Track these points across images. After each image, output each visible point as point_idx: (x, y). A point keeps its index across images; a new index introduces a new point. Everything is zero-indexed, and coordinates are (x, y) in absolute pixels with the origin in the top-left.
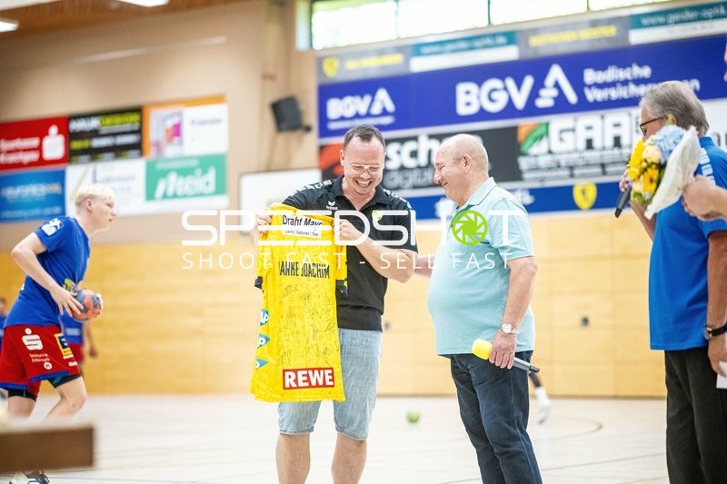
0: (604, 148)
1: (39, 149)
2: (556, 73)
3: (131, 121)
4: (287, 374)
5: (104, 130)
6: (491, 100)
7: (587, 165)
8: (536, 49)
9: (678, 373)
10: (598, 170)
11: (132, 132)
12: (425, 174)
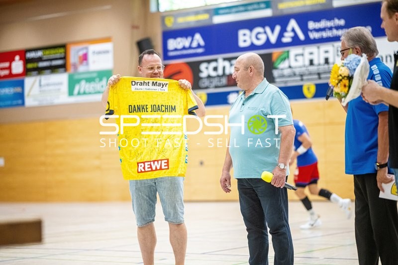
0: (319, 65)
1: (10, 68)
2: (293, 24)
3: (60, 53)
4: (140, 165)
5: (45, 57)
6: (258, 39)
7: (310, 74)
8: (282, 10)
9: (361, 187)
10: (316, 77)
11: (61, 59)
12: (222, 80)
